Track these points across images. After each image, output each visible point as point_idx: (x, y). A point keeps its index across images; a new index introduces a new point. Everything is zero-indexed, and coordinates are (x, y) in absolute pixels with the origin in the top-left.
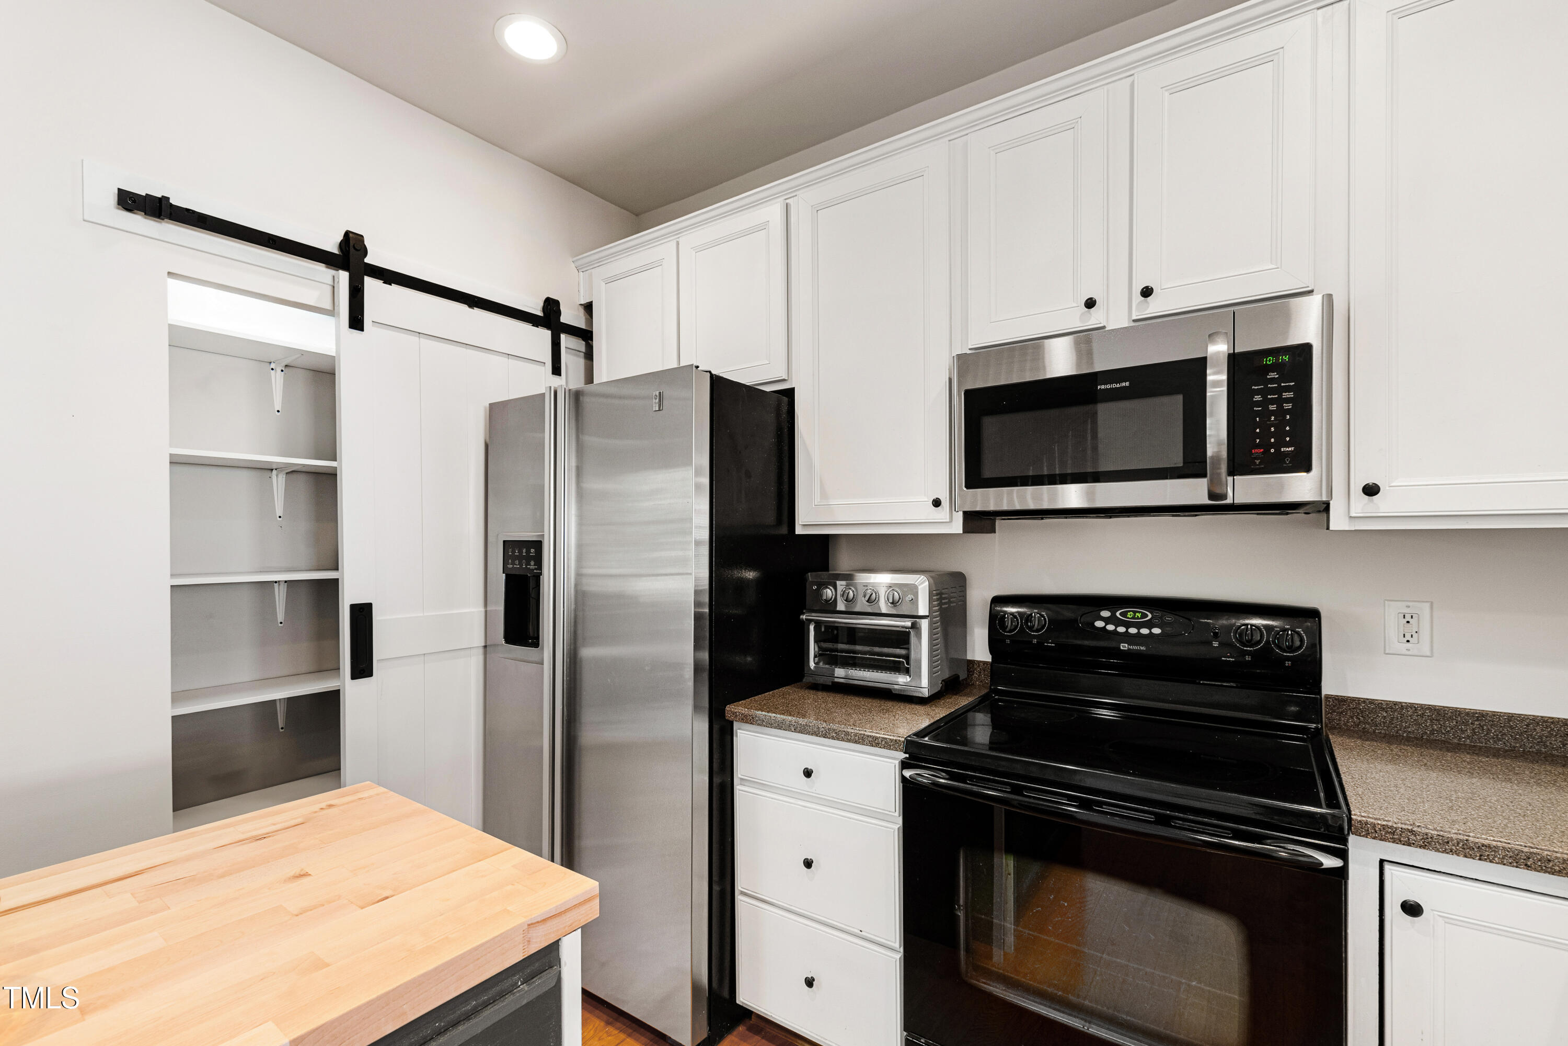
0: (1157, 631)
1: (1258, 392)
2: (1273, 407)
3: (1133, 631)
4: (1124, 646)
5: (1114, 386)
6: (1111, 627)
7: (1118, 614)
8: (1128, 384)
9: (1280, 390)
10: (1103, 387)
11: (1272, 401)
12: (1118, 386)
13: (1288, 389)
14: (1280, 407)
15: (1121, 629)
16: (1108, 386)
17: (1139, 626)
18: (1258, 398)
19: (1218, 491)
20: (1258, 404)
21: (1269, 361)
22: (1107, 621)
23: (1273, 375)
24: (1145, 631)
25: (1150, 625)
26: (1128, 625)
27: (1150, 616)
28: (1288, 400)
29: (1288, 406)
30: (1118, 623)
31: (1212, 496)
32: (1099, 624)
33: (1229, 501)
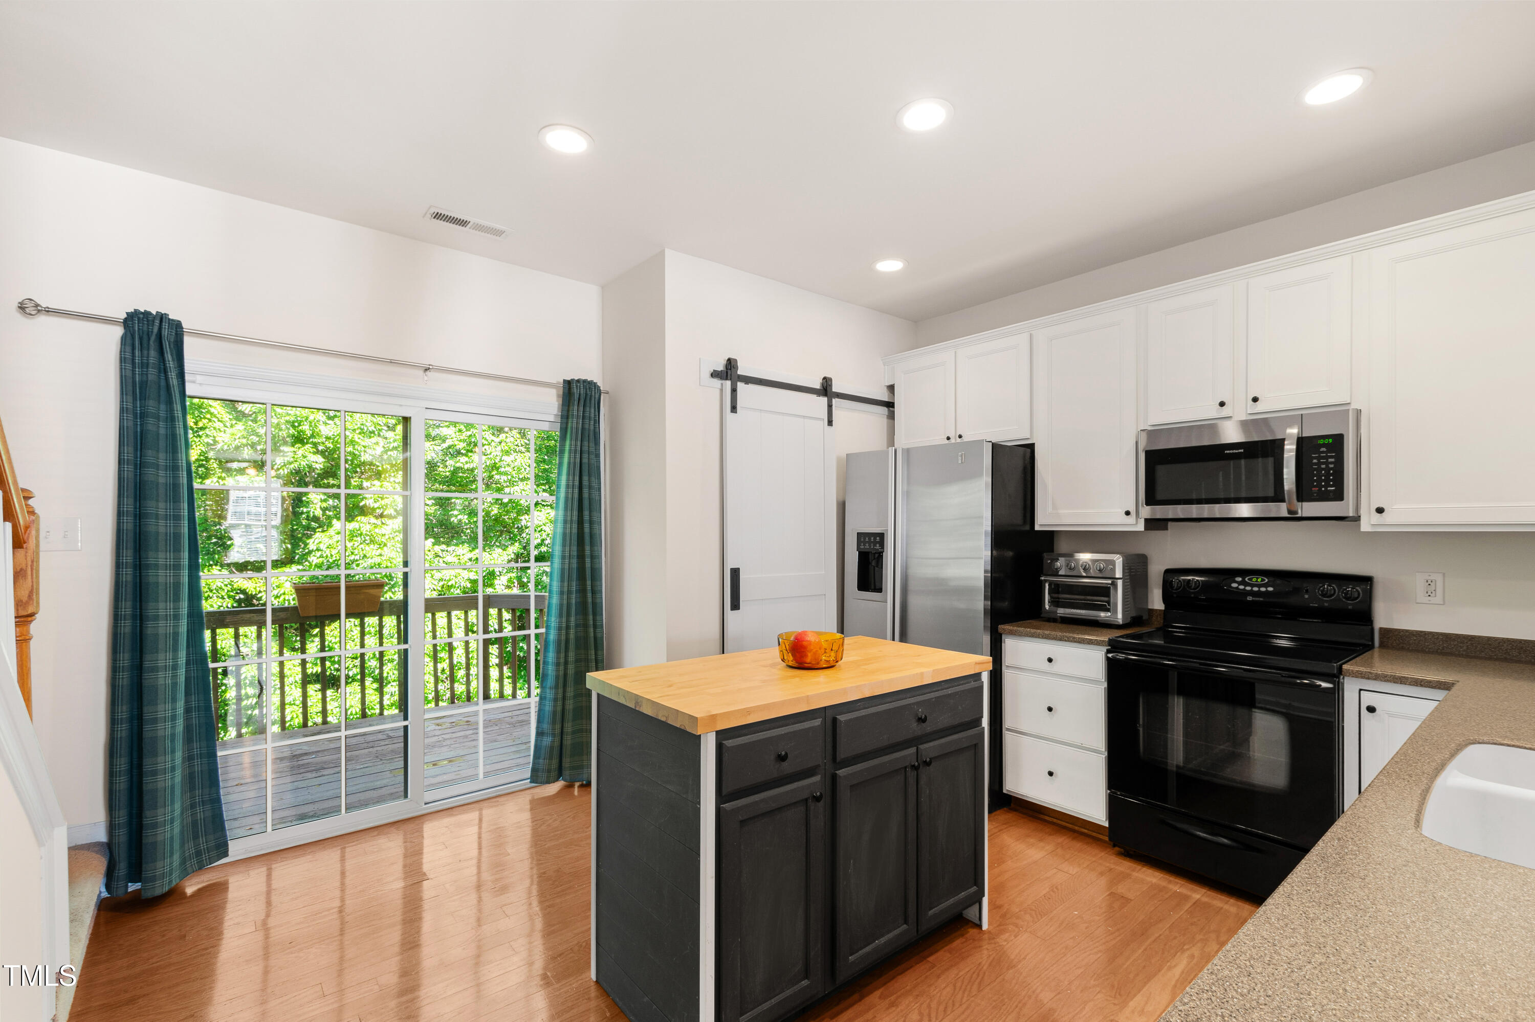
0: (1270, 589)
1: (1315, 458)
2: (1323, 466)
3: (1256, 589)
4: (1250, 598)
5: (1235, 451)
6: (1242, 587)
7: (1246, 579)
8: (1242, 451)
9: (1327, 457)
10: (1228, 452)
11: (1323, 463)
12: (1237, 451)
13: (1331, 457)
14: (1327, 466)
15: (1248, 588)
16: (1231, 452)
17: (1259, 586)
18: (1315, 461)
19: (1293, 509)
20: (1315, 464)
21: (1321, 442)
22: (1240, 583)
23: (1323, 449)
24: (1263, 589)
25: (1266, 585)
26: (1252, 586)
27: (1267, 580)
28: (1331, 463)
29: (1331, 466)
30: (1246, 584)
31: (1290, 512)
32: (1234, 585)
33: (1299, 515)
